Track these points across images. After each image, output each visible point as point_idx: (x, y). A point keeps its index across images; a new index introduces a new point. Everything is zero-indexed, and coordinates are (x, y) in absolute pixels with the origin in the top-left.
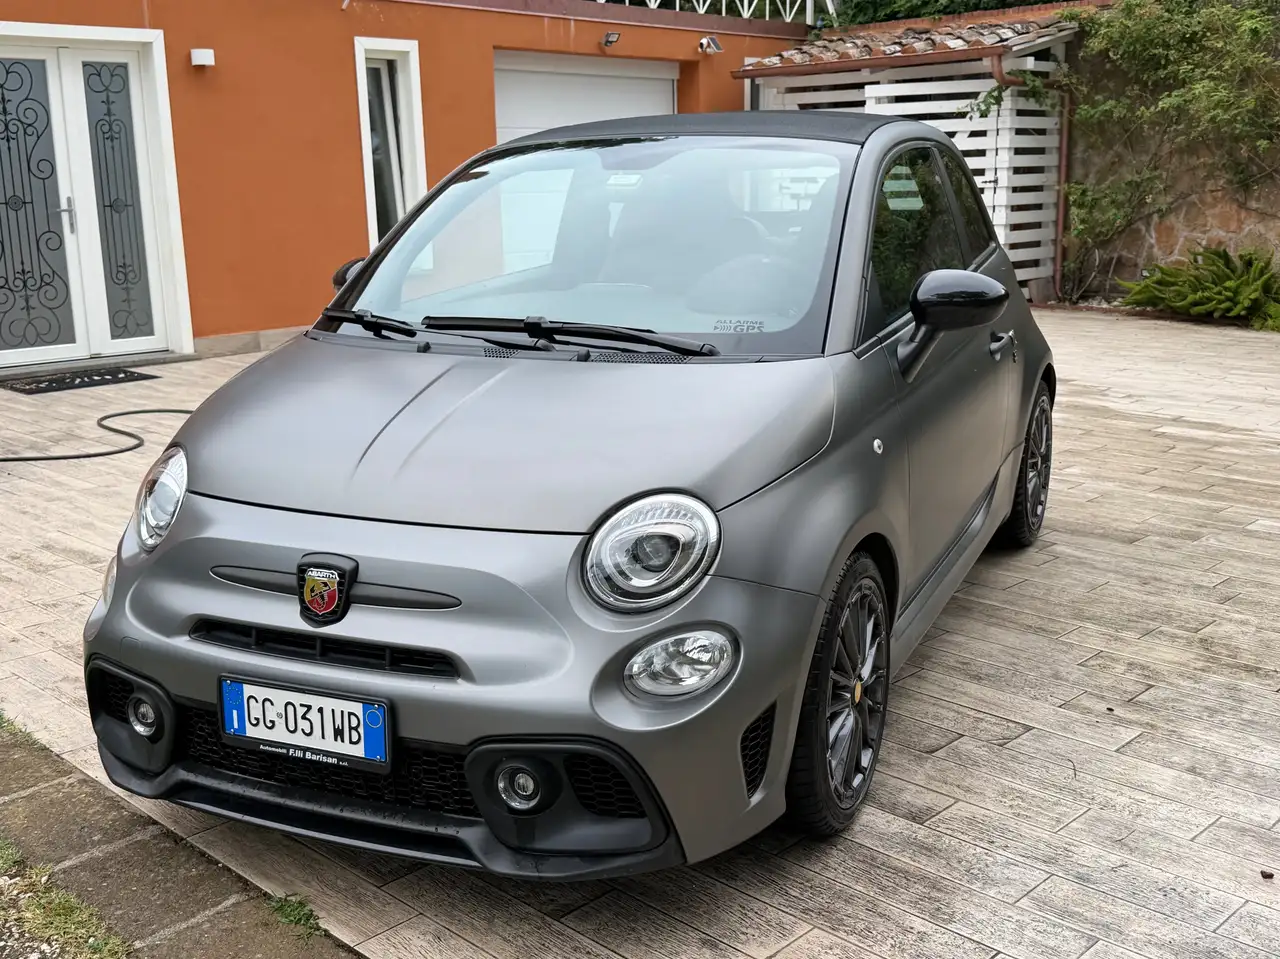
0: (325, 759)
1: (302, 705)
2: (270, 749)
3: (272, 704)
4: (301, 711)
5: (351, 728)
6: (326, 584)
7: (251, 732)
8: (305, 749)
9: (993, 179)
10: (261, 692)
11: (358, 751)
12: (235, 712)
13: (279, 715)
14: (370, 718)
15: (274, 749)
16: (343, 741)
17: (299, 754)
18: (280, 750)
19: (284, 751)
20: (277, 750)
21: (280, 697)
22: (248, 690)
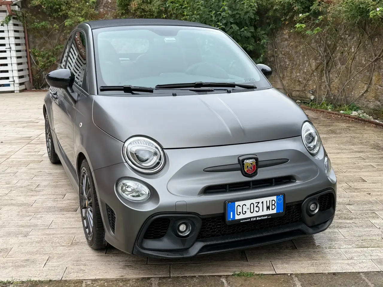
0: (263, 218)
1: (256, 203)
2: (244, 221)
3: (246, 205)
4: (256, 205)
5: (272, 205)
6: (252, 164)
7: (237, 217)
8: (256, 217)
9: (9, 47)
10: (241, 203)
11: (275, 211)
12: (232, 213)
13: (248, 209)
14: (278, 200)
15: (246, 221)
16: (269, 210)
17: (255, 219)
18: (248, 220)
19: (249, 220)
20: (247, 220)
21: (248, 202)
22: (237, 204)
